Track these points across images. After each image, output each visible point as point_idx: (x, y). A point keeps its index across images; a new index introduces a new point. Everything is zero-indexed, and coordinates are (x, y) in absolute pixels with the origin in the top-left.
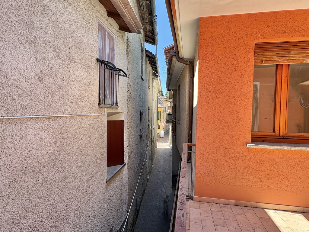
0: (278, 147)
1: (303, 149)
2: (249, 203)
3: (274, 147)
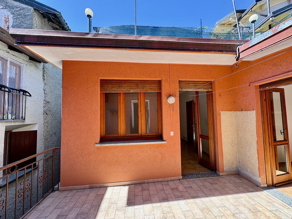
2: (98, 185)
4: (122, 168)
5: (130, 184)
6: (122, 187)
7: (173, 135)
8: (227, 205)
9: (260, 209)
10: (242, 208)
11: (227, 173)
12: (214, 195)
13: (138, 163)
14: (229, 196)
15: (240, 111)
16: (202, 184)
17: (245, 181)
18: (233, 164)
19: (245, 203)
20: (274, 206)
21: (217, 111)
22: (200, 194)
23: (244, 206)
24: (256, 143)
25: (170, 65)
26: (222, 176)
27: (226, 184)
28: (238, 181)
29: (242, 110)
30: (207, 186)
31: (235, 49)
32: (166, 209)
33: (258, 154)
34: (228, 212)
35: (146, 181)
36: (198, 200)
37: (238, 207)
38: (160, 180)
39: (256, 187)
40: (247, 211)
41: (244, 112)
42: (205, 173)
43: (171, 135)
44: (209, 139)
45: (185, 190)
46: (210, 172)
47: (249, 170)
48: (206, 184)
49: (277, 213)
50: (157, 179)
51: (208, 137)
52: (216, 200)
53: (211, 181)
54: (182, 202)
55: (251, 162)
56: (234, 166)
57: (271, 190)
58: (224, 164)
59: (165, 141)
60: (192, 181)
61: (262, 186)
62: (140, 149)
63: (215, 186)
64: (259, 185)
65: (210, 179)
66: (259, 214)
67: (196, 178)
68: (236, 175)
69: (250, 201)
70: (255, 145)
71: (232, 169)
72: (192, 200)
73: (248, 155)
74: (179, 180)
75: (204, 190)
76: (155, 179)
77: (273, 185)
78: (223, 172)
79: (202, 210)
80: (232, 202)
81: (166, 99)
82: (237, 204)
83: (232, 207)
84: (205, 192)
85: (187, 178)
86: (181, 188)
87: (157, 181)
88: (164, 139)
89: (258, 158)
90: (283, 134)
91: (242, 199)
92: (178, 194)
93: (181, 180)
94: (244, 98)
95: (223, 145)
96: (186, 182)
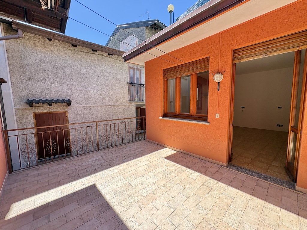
7: (218, 117)
38: (202, 157)
43: (216, 117)
59: (209, 122)
60: (235, 172)
93: (222, 167)
96: (225, 171)
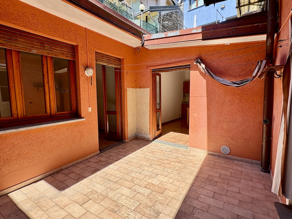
0: (14, 131)
1: (38, 127)
3: (10, 131)
4: (29, 161)
5: (43, 177)
6: (34, 184)
7: (91, 111)
8: (139, 155)
9: (154, 150)
10: (147, 154)
11: (130, 139)
12: (129, 154)
13: (53, 149)
14: (138, 151)
15: (139, 88)
16: (117, 151)
17: (142, 141)
18: (133, 131)
19: (146, 151)
20: (159, 147)
21: (125, 88)
22: (120, 157)
23: (147, 152)
24: (149, 111)
25: (87, 30)
26: (127, 142)
27: (133, 146)
28: (138, 142)
29: (141, 88)
30: (122, 151)
31: (142, 36)
32: (102, 174)
33: (150, 119)
34: (141, 158)
35: (64, 167)
36: (121, 160)
37: (144, 154)
38: (79, 160)
39: (148, 142)
40: (149, 154)
41: (142, 89)
42: (115, 144)
43: (89, 111)
44: (116, 114)
45: (107, 159)
46: (118, 142)
47: (143, 133)
48: (120, 150)
49: (160, 149)
50: (76, 161)
51: (116, 112)
52: (132, 155)
53: (121, 147)
54: (111, 166)
55: (145, 126)
56: (134, 133)
57: (155, 141)
58: (128, 133)
59: (83, 118)
60: (108, 152)
61: (151, 140)
62: (55, 132)
63: (127, 149)
64: (149, 140)
65: (121, 146)
66: (154, 152)
67: (110, 149)
68: (135, 139)
69: (148, 149)
70: (148, 113)
71: (133, 135)
72: (117, 162)
73: (144, 121)
74: (98, 155)
75: (121, 154)
76: (74, 162)
77: (155, 138)
78: (128, 139)
79: (127, 164)
80: (140, 153)
81: (83, 70)
82: (143, 153)
83: (142, 155)
84: (123, 154)
85: (103, 151)
86: (103, 159)
87: (76, 163)
88: (82, 116)
89: (150, 122)
90: (159, 105)
91: (145, 150)
92: (103, 163)
93: (99, 155)
94: (143, 78)
95: (128, 117)
96: (105, 154)
